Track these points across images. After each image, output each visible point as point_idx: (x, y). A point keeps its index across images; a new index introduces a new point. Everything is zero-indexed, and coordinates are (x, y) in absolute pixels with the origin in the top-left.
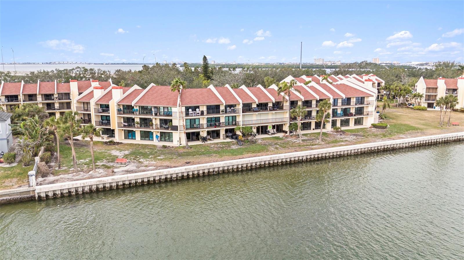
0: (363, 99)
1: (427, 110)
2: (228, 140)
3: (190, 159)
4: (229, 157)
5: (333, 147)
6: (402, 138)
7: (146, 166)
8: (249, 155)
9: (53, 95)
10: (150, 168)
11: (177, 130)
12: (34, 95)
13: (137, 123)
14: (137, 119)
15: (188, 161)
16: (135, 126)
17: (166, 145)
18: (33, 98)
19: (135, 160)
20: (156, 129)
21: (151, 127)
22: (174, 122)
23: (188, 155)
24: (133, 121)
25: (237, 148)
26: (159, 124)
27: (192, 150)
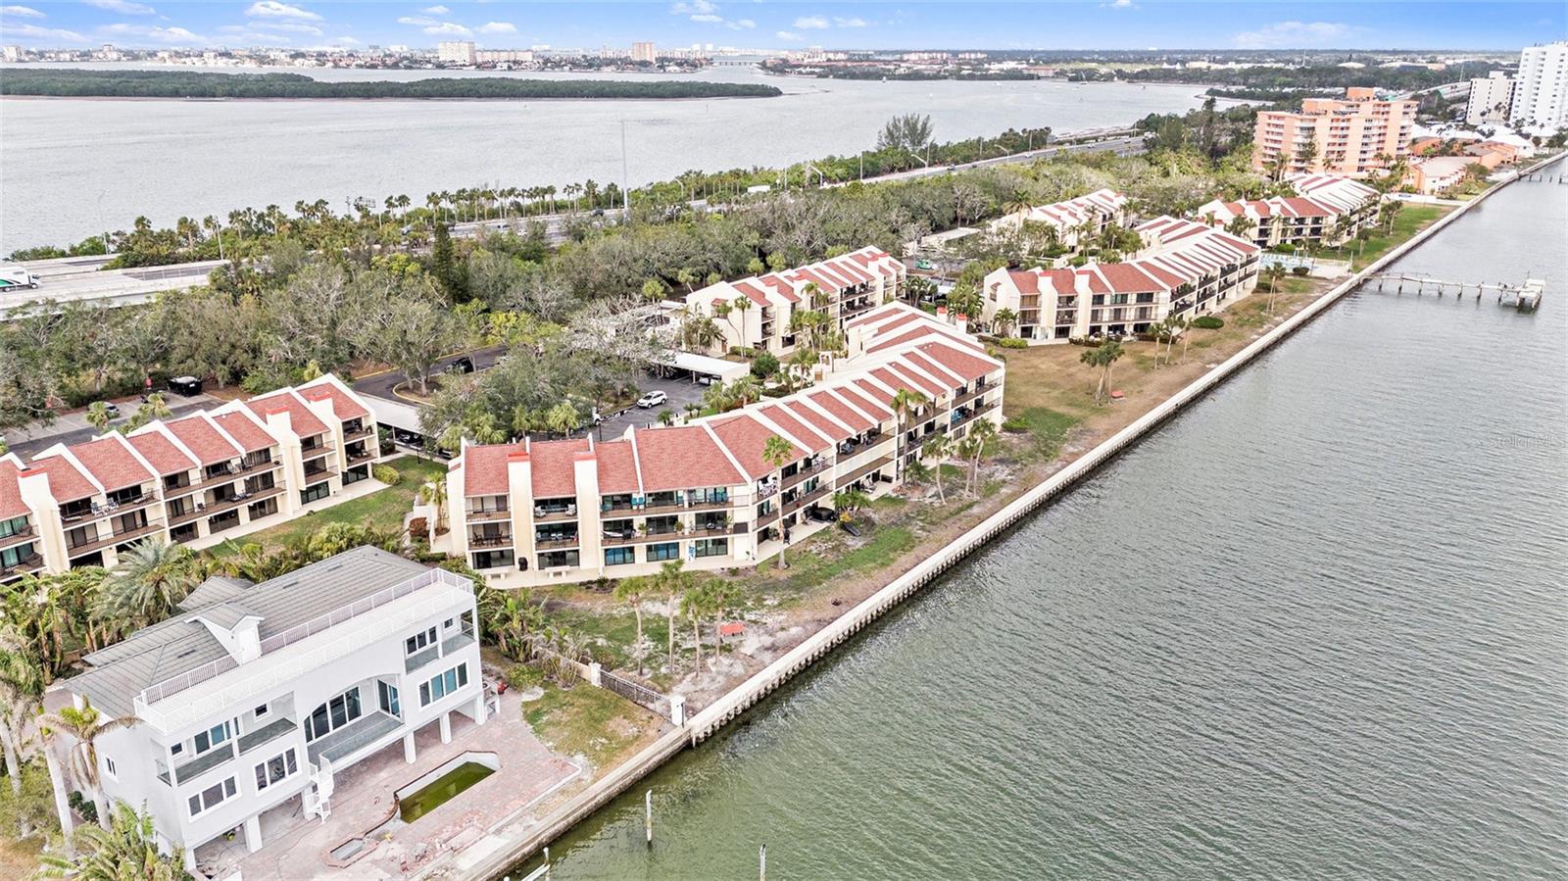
0: (982, 379)
1: (1027, 347)
2: (817, 526)
3: (826, 593)
4: (883, 573)
5: (1003, 504)
6: (1076, 456)
7: (783, 629)
8: (904, 559)
9: (229, 462)
10: (794, 631)
11: (746, 531)
12: (181, 474)
13: (641, 528)
14: (639, 520)
15: (830, 599)
16: (637, 535)
17: (726, 566)
18: (180, 481)
19: (734, 618)
20: (692, 535)
21: (679, 533)
22: (737, 516)
23: (809, 585)
24: (629, 524)
25: (860, 544)
26: (694, 523)
27: (797, 570)
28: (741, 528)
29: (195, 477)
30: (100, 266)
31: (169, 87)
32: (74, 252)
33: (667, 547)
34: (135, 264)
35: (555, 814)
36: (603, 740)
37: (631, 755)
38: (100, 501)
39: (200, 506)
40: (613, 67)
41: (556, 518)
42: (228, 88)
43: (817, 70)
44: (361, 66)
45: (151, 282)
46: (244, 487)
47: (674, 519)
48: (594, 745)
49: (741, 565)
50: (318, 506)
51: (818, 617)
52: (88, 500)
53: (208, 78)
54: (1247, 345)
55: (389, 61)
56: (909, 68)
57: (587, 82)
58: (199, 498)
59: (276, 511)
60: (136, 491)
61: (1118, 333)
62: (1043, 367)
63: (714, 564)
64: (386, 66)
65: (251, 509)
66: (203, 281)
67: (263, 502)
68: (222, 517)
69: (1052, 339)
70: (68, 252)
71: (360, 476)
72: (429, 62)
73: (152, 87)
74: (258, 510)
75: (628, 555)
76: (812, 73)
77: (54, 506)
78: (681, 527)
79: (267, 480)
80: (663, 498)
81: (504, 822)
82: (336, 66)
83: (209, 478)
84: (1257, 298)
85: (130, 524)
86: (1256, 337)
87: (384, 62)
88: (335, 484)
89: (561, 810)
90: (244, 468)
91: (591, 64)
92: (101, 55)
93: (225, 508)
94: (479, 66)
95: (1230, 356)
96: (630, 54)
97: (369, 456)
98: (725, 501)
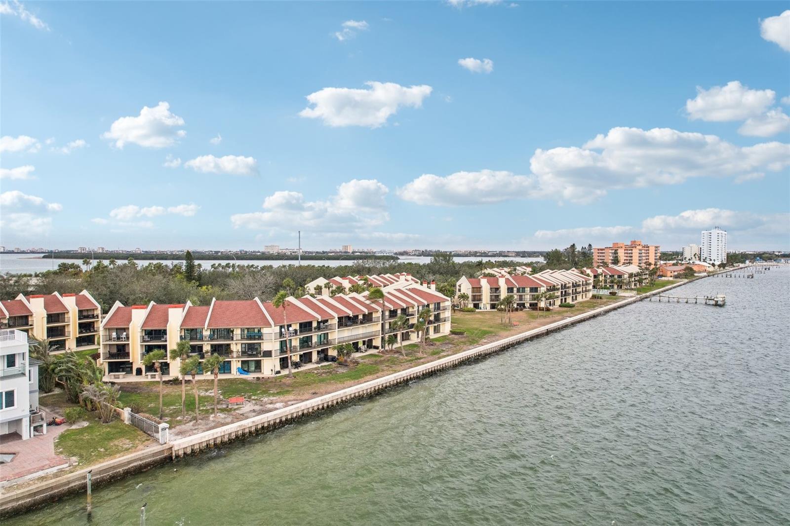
0: (439, 304)
1: (475, 311)
2: (324, 364)
4: (352, 382)
5: (439, 359)
6: (488, 343)
7: (271, 403)
8: (370, 376)
10: (277, 404)
11: (271, 356)
13: (207, 351)
14: (206, 346)
15: (312, 391)
16: (205, 355)
17: (257, 376)
19: (245, 398)
20: (238, 357)
21: (230, 355)
23: (303, 386)
25: (345, 371)
26: (240, 350)
27: (299, 379)
28: (268, 354)
33: (225, 364)
36: (102, 450)
40: (333, 254)
41: (157, 342)
47: (229, 346)
49: (265, 377)
51: (298, 398)
54: (586, 312)
63: (250, 376)
69: (489, 310)
71: (90, 344)
76: (415, 255)
78: (231, 351)
80: (224, 332)
84: (592, 300)
86: (590, 310)
88: (71, 342)
91: (324, 253)
95: (577, 315)
97: (95, 331)
98: (260, 337)
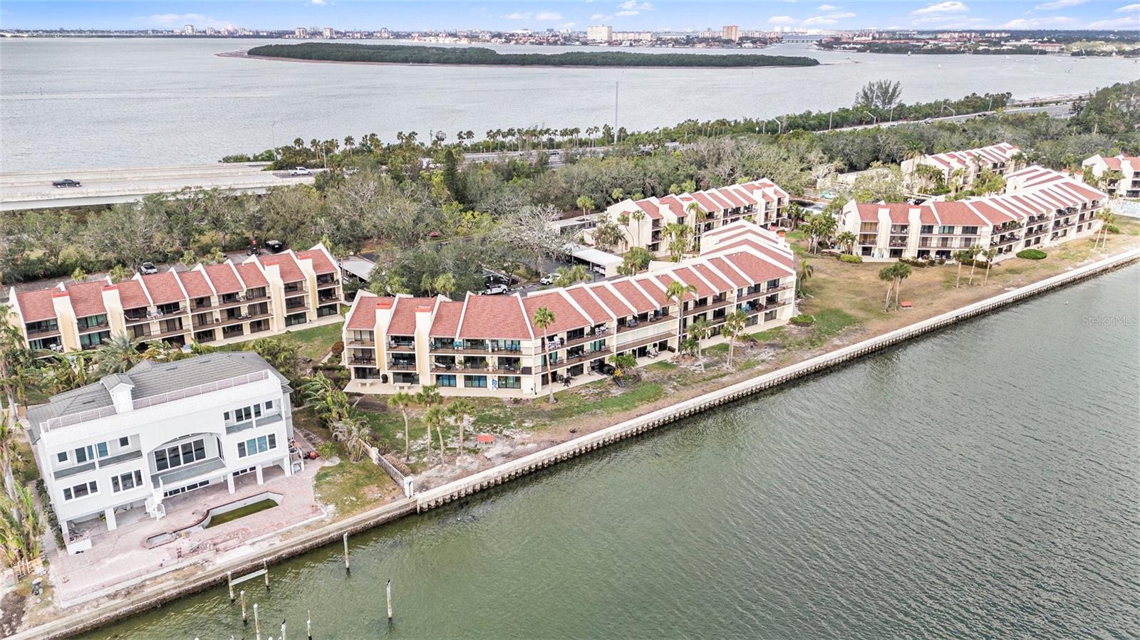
0: (775, 282)
1: (861, 262)
2: (597, 377)
3: (571, 423)
4: (621, 415)
5: (751, 377)
6: (838, 347)
7: (523, 444)
8: (646, 407)
9: (237, 293)
10: (530, 446)
11: (530, 373)
12: (206, 298)
13: (460, 363)
14: (459, 357)
15: (571, 428)
16: (457, 367)
17: (514, 396)
18: (205, 303)
19: (496, 432)
20: (494, 372)
21: (485, 369)
22: (525, 363)
23: (563, 416)
24: (453, 359)
25: (620, 393)
26: (497, 364)
27: (561, 405)
28: (527, 371)
29: (215, 301)
30: (262, 168)
31: (402, 56)
32: (256, 159)
33: (479, 378)
34: (281, 168)
35: (293, 540)
36: (354, 499)
37: (365, 511)
38: (153, 310)
39: (217, 320)
40: (704, 44)
41: (404, 350)
42: (437, 57)
43: (858, 46)
44: (532, 43)
45: (284, 179)
46: (247, 311)
47: (484, 359)
48: (346, 501)
49: (524, 397)
50: (295, 328)
51: (553, 439)
52: (146, 308)
53: (430, 51)
54: (1056, 274)
55: (552, 40)
56: (935, 44)
57: (676, 54)
58: (217, 315)
59: (269, 329)
60: (176, 306)
61: (944, 257)
62: (863, 278)
63: (507, 394)
64: (549, 43)
65: (252, 324)
66: (310, 181)
67: (260, 321)
68: (232, 328)
69: (887, 258)
70: (252, 158)
71: (331, 311)
72: (578, 40)
73: (393, 56)
74: (257, 326)
75: (452, 382)
76: (854, 48)
77: (120, 310)
78: (487, 365)
79: (264, 308)
80: (477, 344)
81: (259, 538)
82: (517, 43)
83: (224, 303)
85: (171, 325)
86: (1070, 268)
87: (548, 40)
88: (312, 314)
89: (300, 537)
90: (248, 299)
91: (689, 41)
92: (378, 35)
93: (234, 323)
94: (610, 43)
95: (1033, 282)
96: (721, 34)
97: (337, 299)
98: (517, 350)
